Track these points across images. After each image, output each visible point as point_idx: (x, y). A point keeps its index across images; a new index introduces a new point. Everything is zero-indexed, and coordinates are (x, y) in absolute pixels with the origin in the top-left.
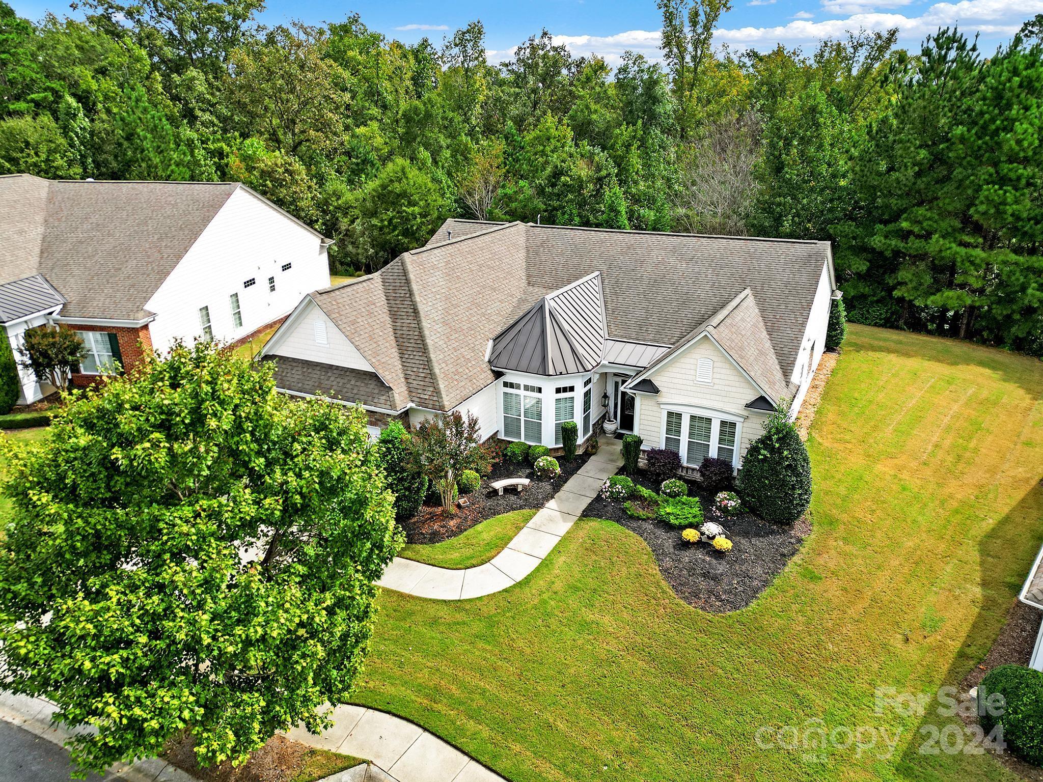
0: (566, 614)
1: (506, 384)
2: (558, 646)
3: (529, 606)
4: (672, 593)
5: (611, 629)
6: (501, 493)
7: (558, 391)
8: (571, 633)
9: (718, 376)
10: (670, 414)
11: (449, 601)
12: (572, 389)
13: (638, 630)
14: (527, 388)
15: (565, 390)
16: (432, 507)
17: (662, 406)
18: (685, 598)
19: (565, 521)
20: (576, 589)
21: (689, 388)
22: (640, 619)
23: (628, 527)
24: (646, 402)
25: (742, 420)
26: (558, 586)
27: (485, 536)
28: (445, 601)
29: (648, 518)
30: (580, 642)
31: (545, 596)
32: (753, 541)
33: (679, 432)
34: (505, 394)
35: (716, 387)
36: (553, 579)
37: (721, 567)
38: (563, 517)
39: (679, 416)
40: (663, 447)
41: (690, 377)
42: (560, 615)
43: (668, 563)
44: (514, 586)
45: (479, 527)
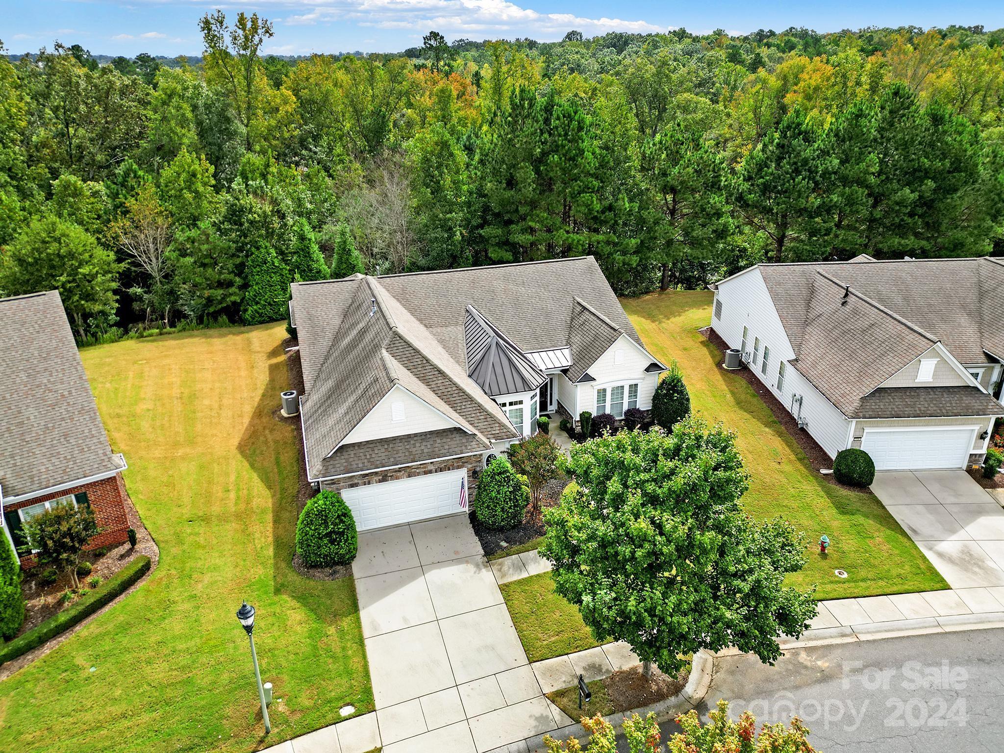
9: (627, 358)
10: (599, 391)
12: (521, 402)
14: (511, 404)
17: (595, 387)
21: (610, 371)
24: (584, 388)
25: (641, 381)
35: (627, 365)
39: (604, 390)
40: (596, 413)
41: (611, 364)
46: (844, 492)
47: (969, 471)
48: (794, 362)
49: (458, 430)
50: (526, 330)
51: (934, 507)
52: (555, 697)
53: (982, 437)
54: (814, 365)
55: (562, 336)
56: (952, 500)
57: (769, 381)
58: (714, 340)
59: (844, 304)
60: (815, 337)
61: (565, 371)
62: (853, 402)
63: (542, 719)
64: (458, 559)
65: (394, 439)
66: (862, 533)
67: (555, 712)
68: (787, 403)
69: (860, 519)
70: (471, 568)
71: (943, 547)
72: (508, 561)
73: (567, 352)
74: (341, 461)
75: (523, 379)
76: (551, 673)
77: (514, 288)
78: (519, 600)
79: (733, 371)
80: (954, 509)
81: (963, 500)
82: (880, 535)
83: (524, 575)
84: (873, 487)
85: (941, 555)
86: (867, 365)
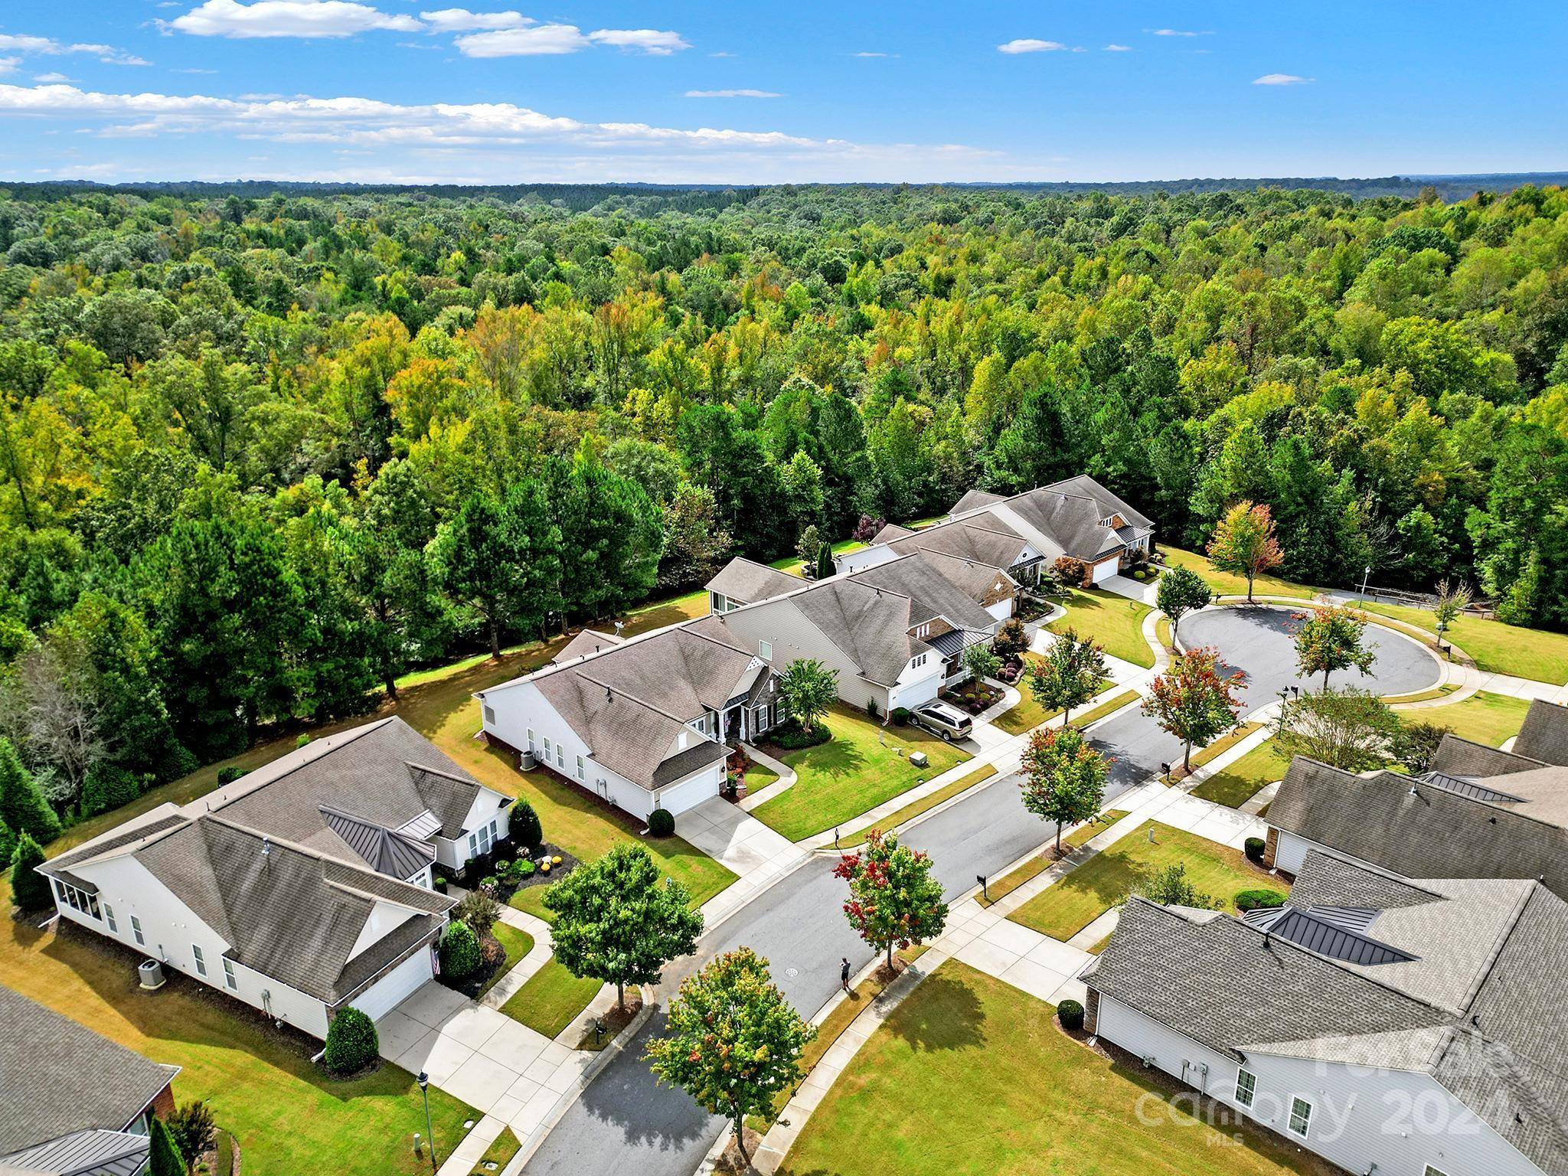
46: (661, 842)
47: (722, 795)
48: (592, 756)
49: (417, 916)
50: (384, 809)
51: (713, 829)
52: (581, 1046)
53: (723, 771)
54: (609, 757)
55: (417, 802)
56: (720, 820)
57: (569, 771)
58: (496, 745)
59: (610, 700)
60: (600, 733)
61: (440, 833)
62: (649, 779)
63: (582, 1061)
64: (457, 1011)
65: (375, 945)
66: (684, 866)
67: (586, 1054)
68: (593, 788)
69: (678, 857)
70: (469, 1011)
71: (727, 854)
72: (491, 993)
73: (429, 815)
74: (347, 982)
75: (422, 854)
76: (568, 1038)
77: (348, 773)
78: (518, 1011)
79: (532, 771)
80: (724, 826)
81: (726, 817)
82: (693, 861)
83: (509, 996)
84: (677, 831)
85: (728, 860)
86: (646, 748)
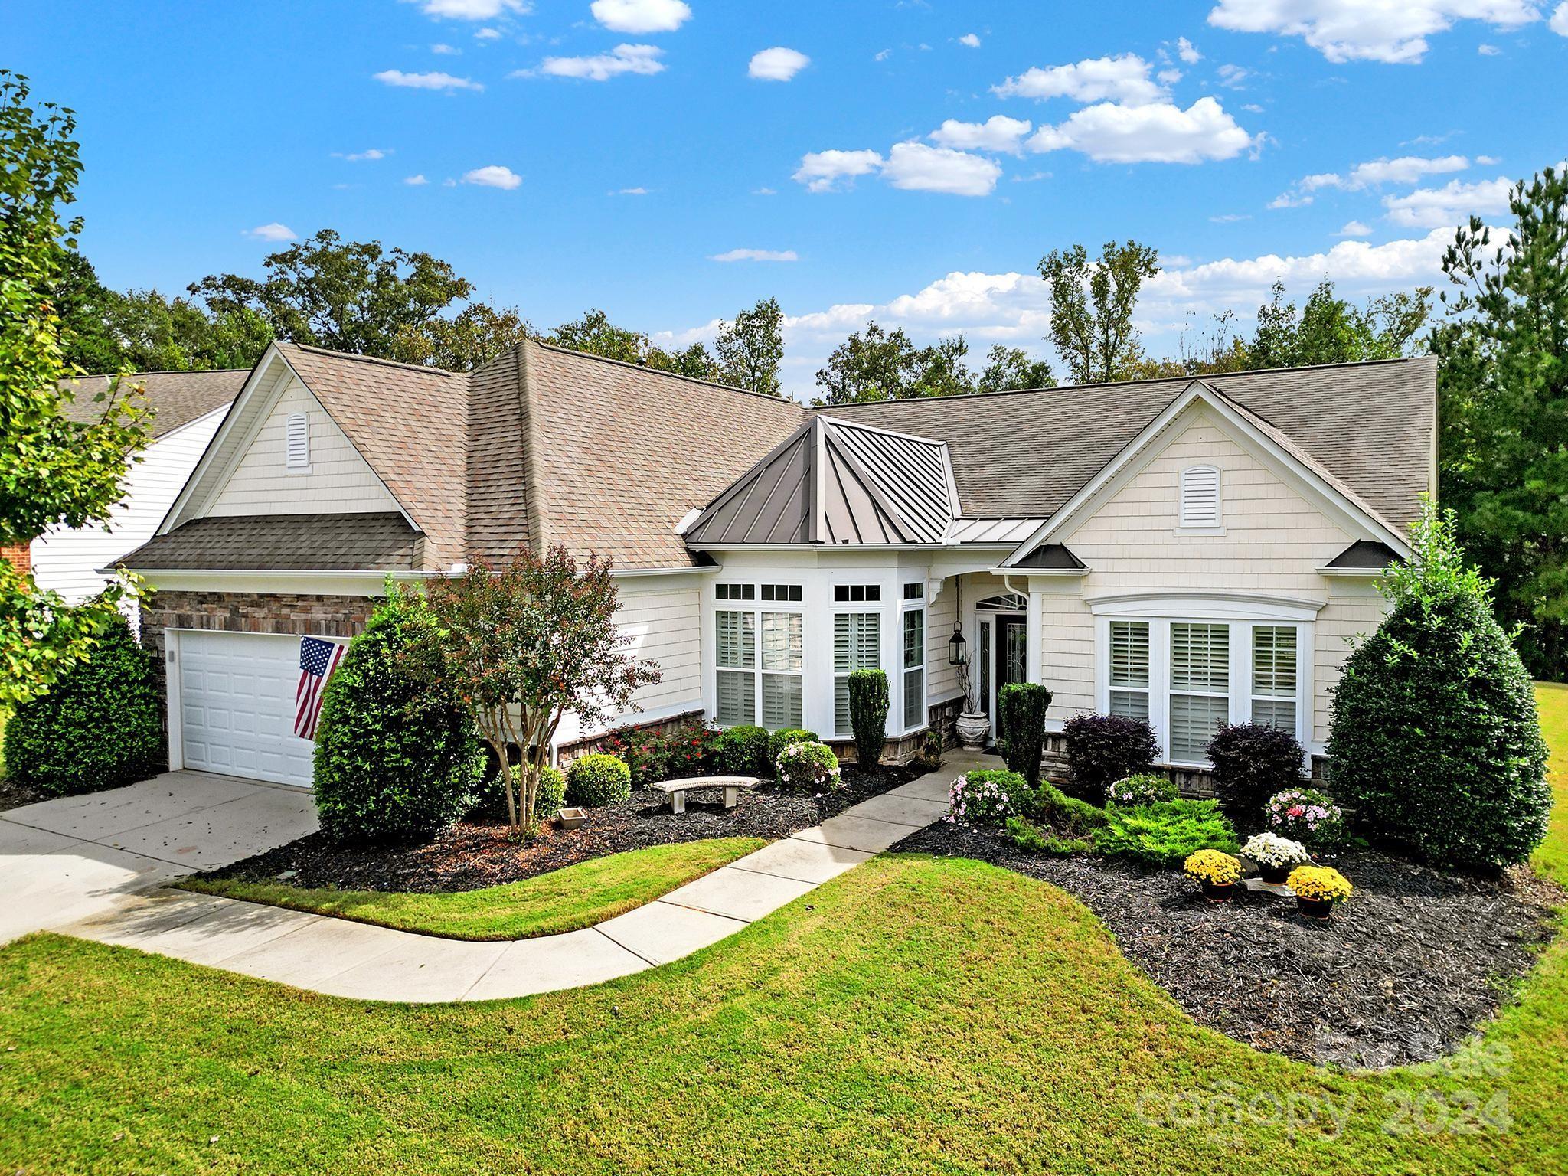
0: (805, 1052)
1: (722, 591)
2: (756, 1144)
3: (682, 1025)
4: (1177, 1010)
5: (959, 1099)
6: (679, 809)
7: (841, 593)
8: (812, 1106)
9: (1237, 507)
10: (1118, 630)
11: (419, 1007)
12: (873, 593)
13: (1061, 1102)
14: (768, 592)
15: (857, 593)
16: (486, 826)
17: (1096, 609)
18: (1223, 1025)
19: (838, 859)
20: (849, 988)
21: (1163, 551)
22: (1065, 1072)
23: (1018, 870)
24: (1053, 605)
25: (1312, 615)
26: (790, 979)
27: (603, 878)
28: (407, 1007)
29: (1078, 853)
30: (838, 1136)
31: (739, 1003)
32: (1408, 900)
33: (1143, 675)
34: (721, 615)
35: (1233, 537)
36: (777, 963)
37: (1328, 947)
38: (833, 854)
39: (1142, 631)
40: (1104, 712)
41: (1166, 523)
42: (784, 1052)
43: (1146, 936)
44: (645, 976)
45: (593, 864)
